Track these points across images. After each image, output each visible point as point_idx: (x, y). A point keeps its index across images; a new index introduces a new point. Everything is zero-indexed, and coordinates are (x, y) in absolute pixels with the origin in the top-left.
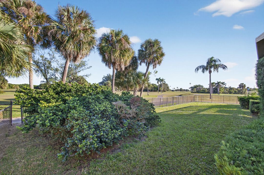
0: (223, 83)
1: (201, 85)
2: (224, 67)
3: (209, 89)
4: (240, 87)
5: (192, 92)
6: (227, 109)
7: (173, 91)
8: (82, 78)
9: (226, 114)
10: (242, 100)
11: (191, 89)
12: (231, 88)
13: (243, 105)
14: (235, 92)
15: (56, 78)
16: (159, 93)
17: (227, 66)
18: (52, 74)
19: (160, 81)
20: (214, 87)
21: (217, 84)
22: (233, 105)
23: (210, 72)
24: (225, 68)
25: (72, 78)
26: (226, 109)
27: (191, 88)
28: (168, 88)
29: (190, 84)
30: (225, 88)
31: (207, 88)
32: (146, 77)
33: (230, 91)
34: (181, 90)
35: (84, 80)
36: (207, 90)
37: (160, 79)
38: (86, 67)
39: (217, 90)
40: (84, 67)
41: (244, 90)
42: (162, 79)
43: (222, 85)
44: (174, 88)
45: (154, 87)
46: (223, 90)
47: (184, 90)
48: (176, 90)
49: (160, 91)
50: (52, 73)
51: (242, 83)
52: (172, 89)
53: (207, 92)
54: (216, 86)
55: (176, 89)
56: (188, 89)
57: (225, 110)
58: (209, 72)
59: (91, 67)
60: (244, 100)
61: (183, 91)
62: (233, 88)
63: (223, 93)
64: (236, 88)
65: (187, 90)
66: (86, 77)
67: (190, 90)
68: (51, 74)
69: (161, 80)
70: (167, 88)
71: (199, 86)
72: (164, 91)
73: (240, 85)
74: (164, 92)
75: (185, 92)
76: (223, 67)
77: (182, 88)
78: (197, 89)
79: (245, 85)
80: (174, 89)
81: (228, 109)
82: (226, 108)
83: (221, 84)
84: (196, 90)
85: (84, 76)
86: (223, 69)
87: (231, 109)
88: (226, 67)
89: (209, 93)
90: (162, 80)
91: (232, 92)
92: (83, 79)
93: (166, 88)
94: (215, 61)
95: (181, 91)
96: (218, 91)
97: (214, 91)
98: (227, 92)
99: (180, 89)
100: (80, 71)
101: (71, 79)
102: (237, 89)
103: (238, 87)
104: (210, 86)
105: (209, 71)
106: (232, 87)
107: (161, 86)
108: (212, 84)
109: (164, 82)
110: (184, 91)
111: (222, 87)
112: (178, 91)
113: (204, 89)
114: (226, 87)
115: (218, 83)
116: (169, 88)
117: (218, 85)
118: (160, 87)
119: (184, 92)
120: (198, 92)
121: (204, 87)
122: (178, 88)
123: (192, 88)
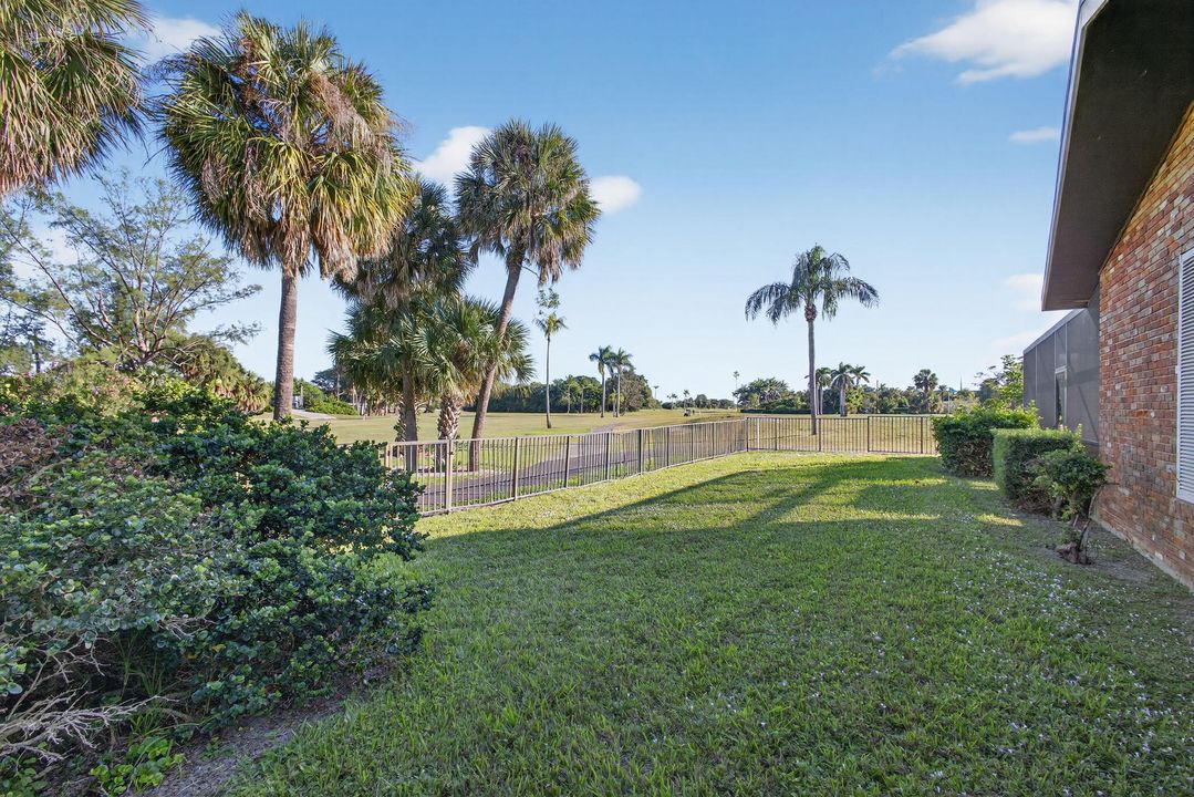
0: (857, 371)
1: (779, 379)
2: (866, 293)
3: (807, 397)
4: (919, 385)
5: (742, 411)
6: (891, 483)
7: (667, 406)
8: (204, 347)
9: (895, 516)
10: (951, 431)
11: (741, 399)
12: (885, 393)
13: (954, 458)
14: (901, 404)
15: (41, 346)
16: (609, 416)
17: (875, 288)
18: (21, 322)
19: (608, 364)
20: (827, 387)
21: (837, 373)
22: (911, 459)
23: (811, 314)
24: (868, 298)
25: (146, 348)
26: (886, 483)
27: (740, 391)
28: (645, 393)
29: (736, 374)
30: (867, 389)
31: (800, 393)
32: (504, 330)
33: (884, 402)
34: (701, 403)
35: (221, 358)
36: (802, 401)
37: (606, 355)
38: (229, 287)
39: (838, 397)
40: (213, 291)
41: (932, 398)
42: (617, 353)
43: (855, 380)
44: (674, 396)
45: (588, 393)
46: (857, 397)
47: (714, 403)
48: (681, 405)
49: (610, 408)
50: (16, 317)
51: (926, 368)
52: (665, 400)
53: (799, 408)
54: (834, 384)
55: (682, 398)
56: (730, 398)
57: (884, 488)
58: (807, 314)
59: (258, 288)
60: (960, 434)
61: (708, 407)
62: (892, 390)
63: (859, 412)
64: (904, 389)
65: (724, 404)
66: (228, 342)
67: (736, 401)
68: (13, 322)
69: (613, 357)
70: (643, 393)
71: (772, 383)
72: (631, 409)
73: (917, 378)
74: (626, 414)
75: (716, 410)
76: (861, 294)
77: (703, 396)
78: (764, 399)
79: (933, 375)
80: (674, 400)
81: (897, 482)
82: (884, 479)
83: (852, 375)
84: (761, 400)
85: (217, 338)
86: (862, 299)
87: (911, 482)
88: (873, 292)
89: (809, 412)
90: (619, 359)
91: (891, 407)
92: (214, 352)
93: (638, 395)
94: (828, 265)
95: (702, 407)
96: (843, 402)
97: (827, 403)
98: (872, 405)
99: (699, 396)
100: (194, 309)
101: (140, 350)
102: (906, 395)
103: (910, 388)
104: (811, 384)
105: (807, 309)
106: (889, 386)
107: (612, 385)
108: (817, 376)
109: (628, 369)
110: (714, 407)
111: (855, 389)
112: (689, 405)
113: (791, 397)
114: (869, 385)
115: (843, 369)
116: (653, 395)
117: (840, 379)
118: (610, 391)
119: (711, 410)
120: (767, 410)
121: (789, 390)
122: (687, 392)
123: (745, 393)
